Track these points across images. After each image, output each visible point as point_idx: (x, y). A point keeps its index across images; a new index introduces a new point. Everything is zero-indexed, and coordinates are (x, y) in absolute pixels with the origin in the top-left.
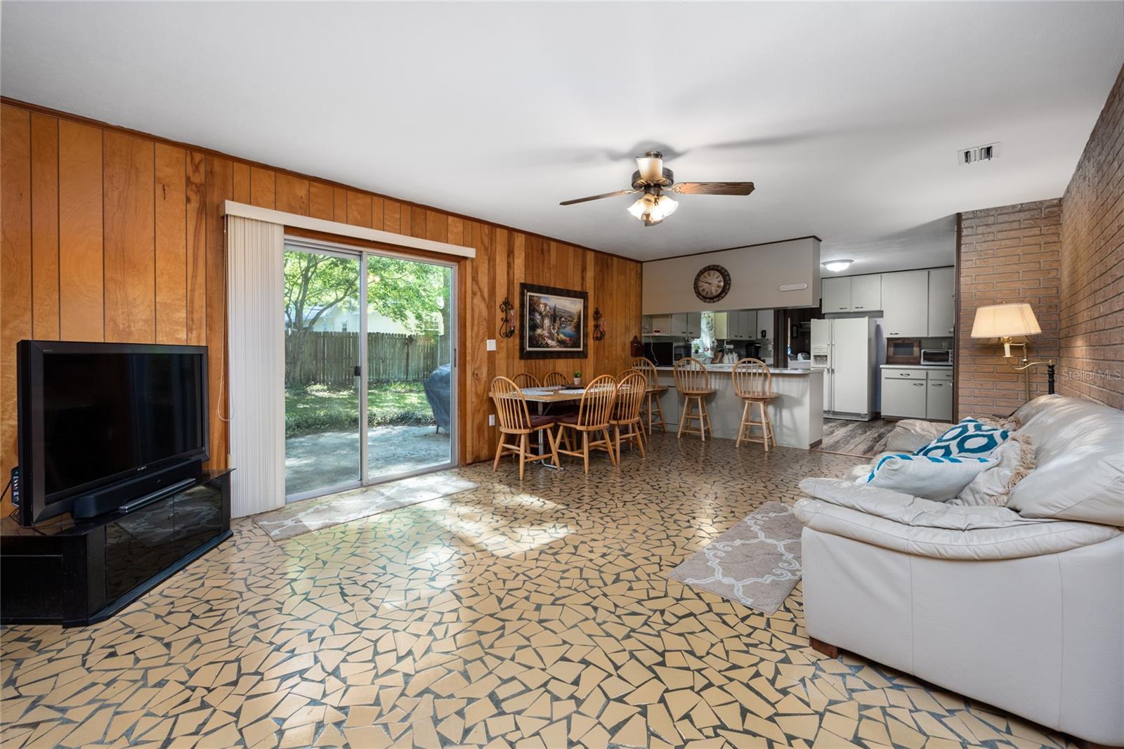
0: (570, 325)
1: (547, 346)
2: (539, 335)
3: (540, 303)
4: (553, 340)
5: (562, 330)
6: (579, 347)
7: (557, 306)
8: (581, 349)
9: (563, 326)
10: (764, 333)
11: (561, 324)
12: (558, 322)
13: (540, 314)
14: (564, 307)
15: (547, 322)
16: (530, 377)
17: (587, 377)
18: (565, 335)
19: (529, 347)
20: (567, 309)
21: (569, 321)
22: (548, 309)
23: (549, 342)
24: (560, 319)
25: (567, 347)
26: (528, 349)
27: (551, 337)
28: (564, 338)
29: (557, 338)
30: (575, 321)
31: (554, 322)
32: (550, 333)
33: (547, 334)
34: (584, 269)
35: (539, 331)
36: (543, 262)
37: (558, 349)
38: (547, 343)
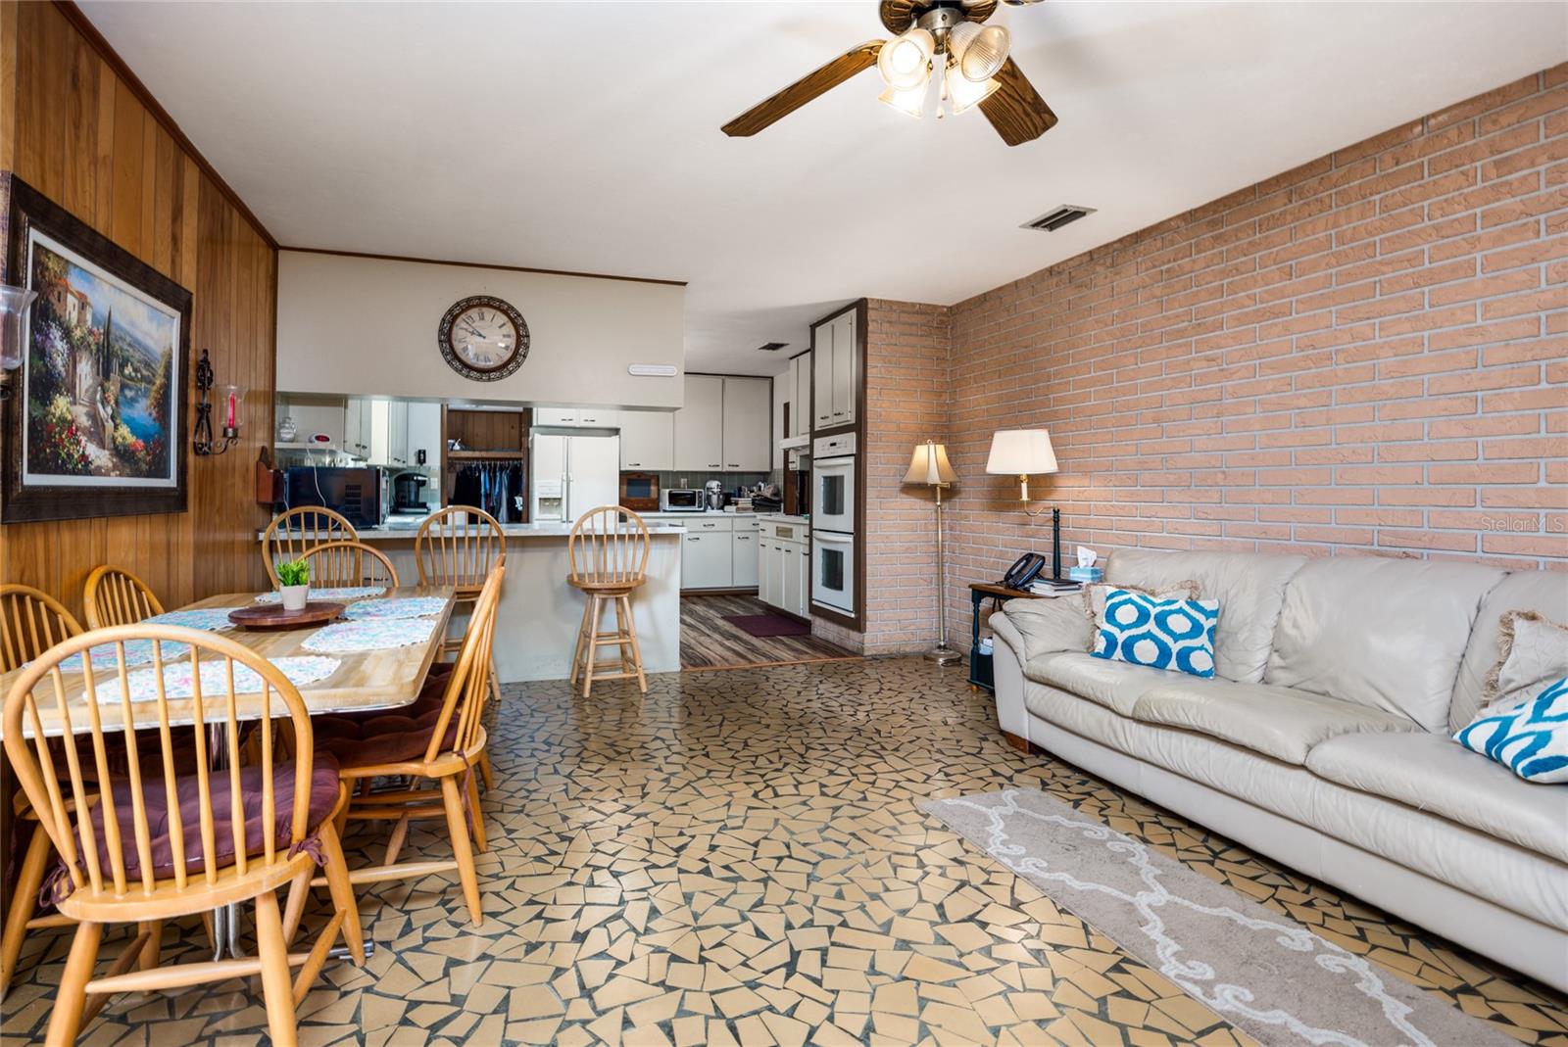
0: (145, 395)
1: (85, 467)
2: (62, 420)
3: (67, 290)
4: (102, 445)
5: (125, 411)
6: (165, 475)
7: (116, 317)
8: (171, 482)
9: (129, 393)
10: (421, 456)
11: (123, 387)
12: (115, 376)
13: (67, 334)
14: (133, 324)
15: (85, 369)
16: (35, 601)
17: (181, 576)
18: (133, 432)
19: (31, 471)
20: (139, 336)
21: (143, 379)
22: (89, 317)
23: (92, 450)
24: (122, 366)
25: (137, 474)
26: (30, 480)
27: (97, 434)
28: (131, 439)
29: (114, 440)
30: (158, 382)
31: (107, 377)
32: (93, 416)
33: (84, 421)
34: (177, 214)
35: (61, 404)
36: (77, 126)
37: (115, 481)
38: (84, 457)
